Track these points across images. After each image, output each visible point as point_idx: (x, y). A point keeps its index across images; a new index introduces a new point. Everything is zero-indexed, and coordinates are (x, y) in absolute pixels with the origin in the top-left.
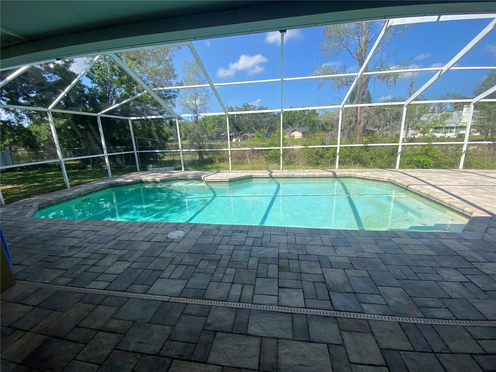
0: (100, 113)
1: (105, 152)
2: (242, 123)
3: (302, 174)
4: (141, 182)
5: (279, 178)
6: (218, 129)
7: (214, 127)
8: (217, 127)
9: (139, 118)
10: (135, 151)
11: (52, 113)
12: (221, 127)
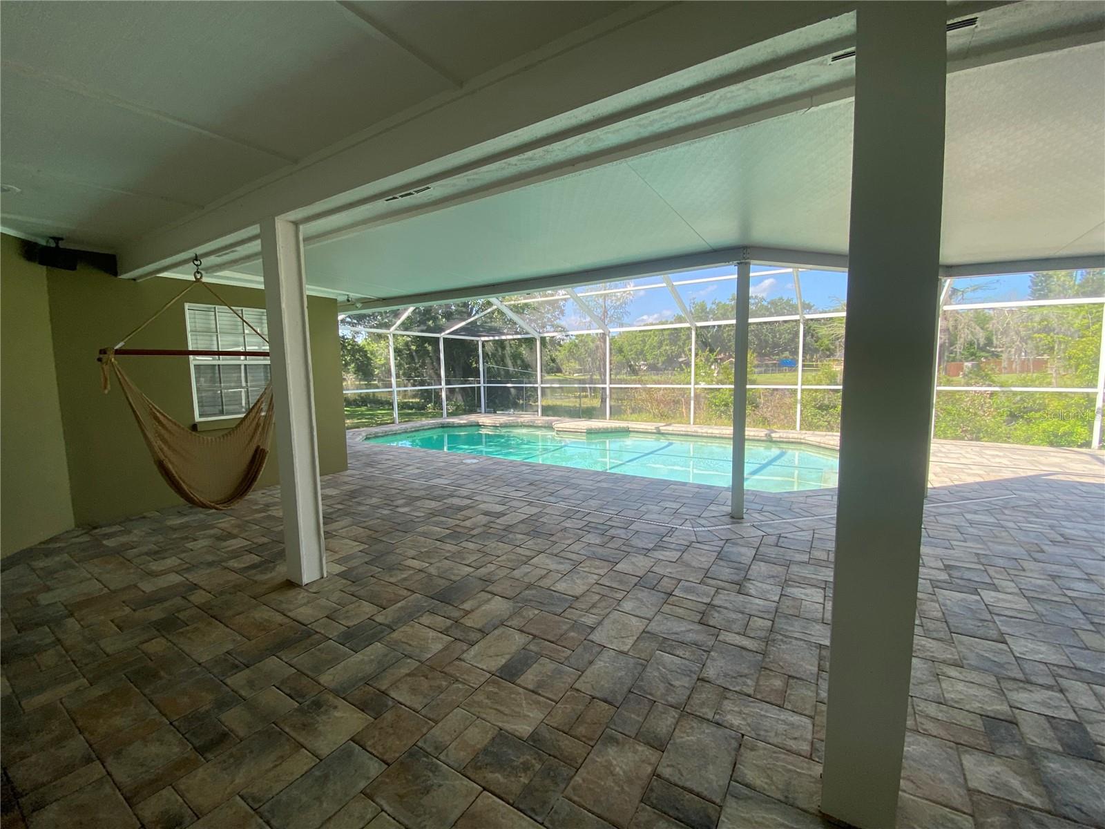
0: (443, 334)
1: (443, 383)
2: (725, 335)
3: (710, 431)
4: (478, 425)
5: (671, 434)
6: (667, 348)
7: (661, 343)
8: (667, 345)
9: (491, 338)
10: (482, 385)
11: (394, 335)
12: (675, 345)
